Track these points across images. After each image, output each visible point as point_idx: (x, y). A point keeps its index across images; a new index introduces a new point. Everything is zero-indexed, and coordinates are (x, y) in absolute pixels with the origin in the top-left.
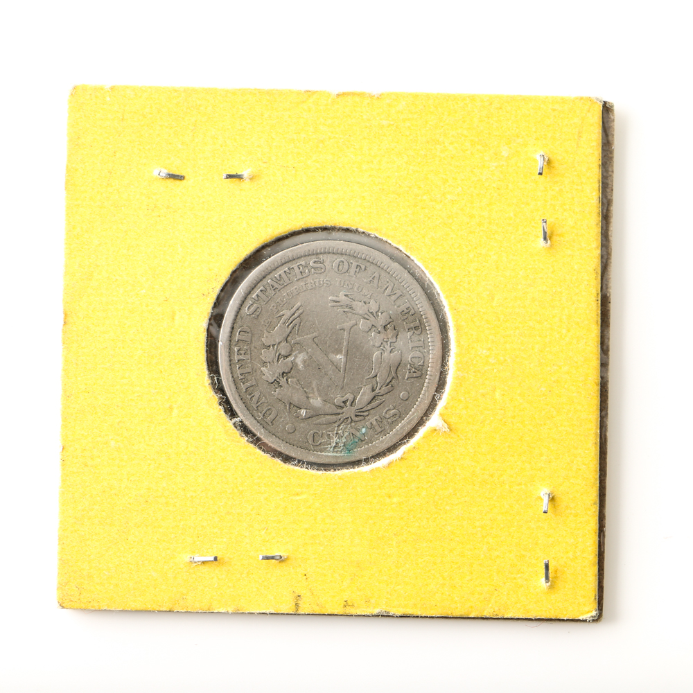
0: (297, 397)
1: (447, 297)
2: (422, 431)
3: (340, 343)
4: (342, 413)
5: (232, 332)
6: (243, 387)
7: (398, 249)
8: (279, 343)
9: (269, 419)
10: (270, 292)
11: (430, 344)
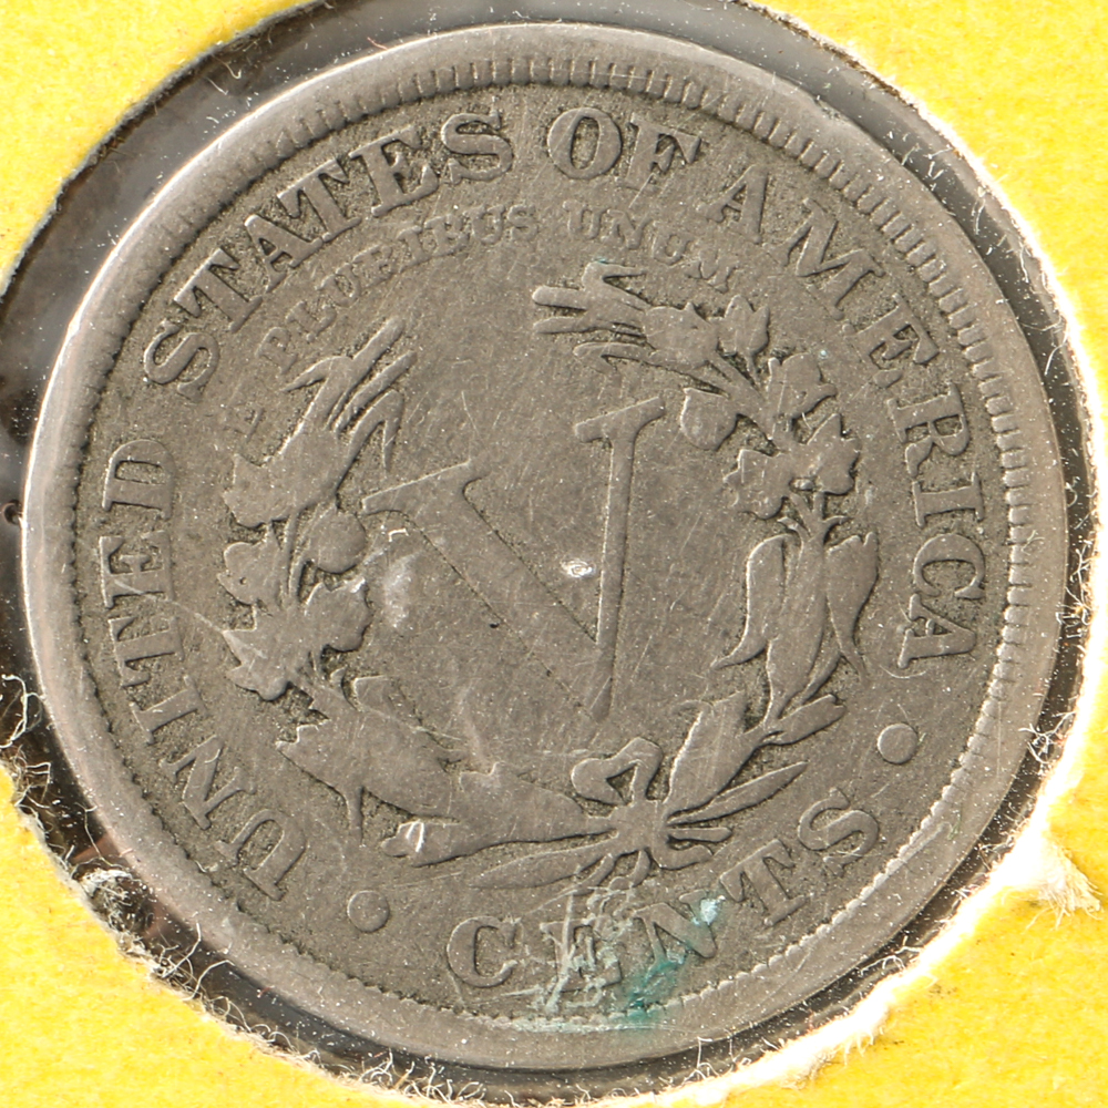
0: (396, 767)
1: (1074, 279)
2: (975, 908)
3: (587, 510)
4: (606, 832)
5: (80, 469)
6: (139, 724)
7: (841, 55)
8: (306, 510)
9: (265, 866)
10: (254, 274)
11: (1009, 497)
